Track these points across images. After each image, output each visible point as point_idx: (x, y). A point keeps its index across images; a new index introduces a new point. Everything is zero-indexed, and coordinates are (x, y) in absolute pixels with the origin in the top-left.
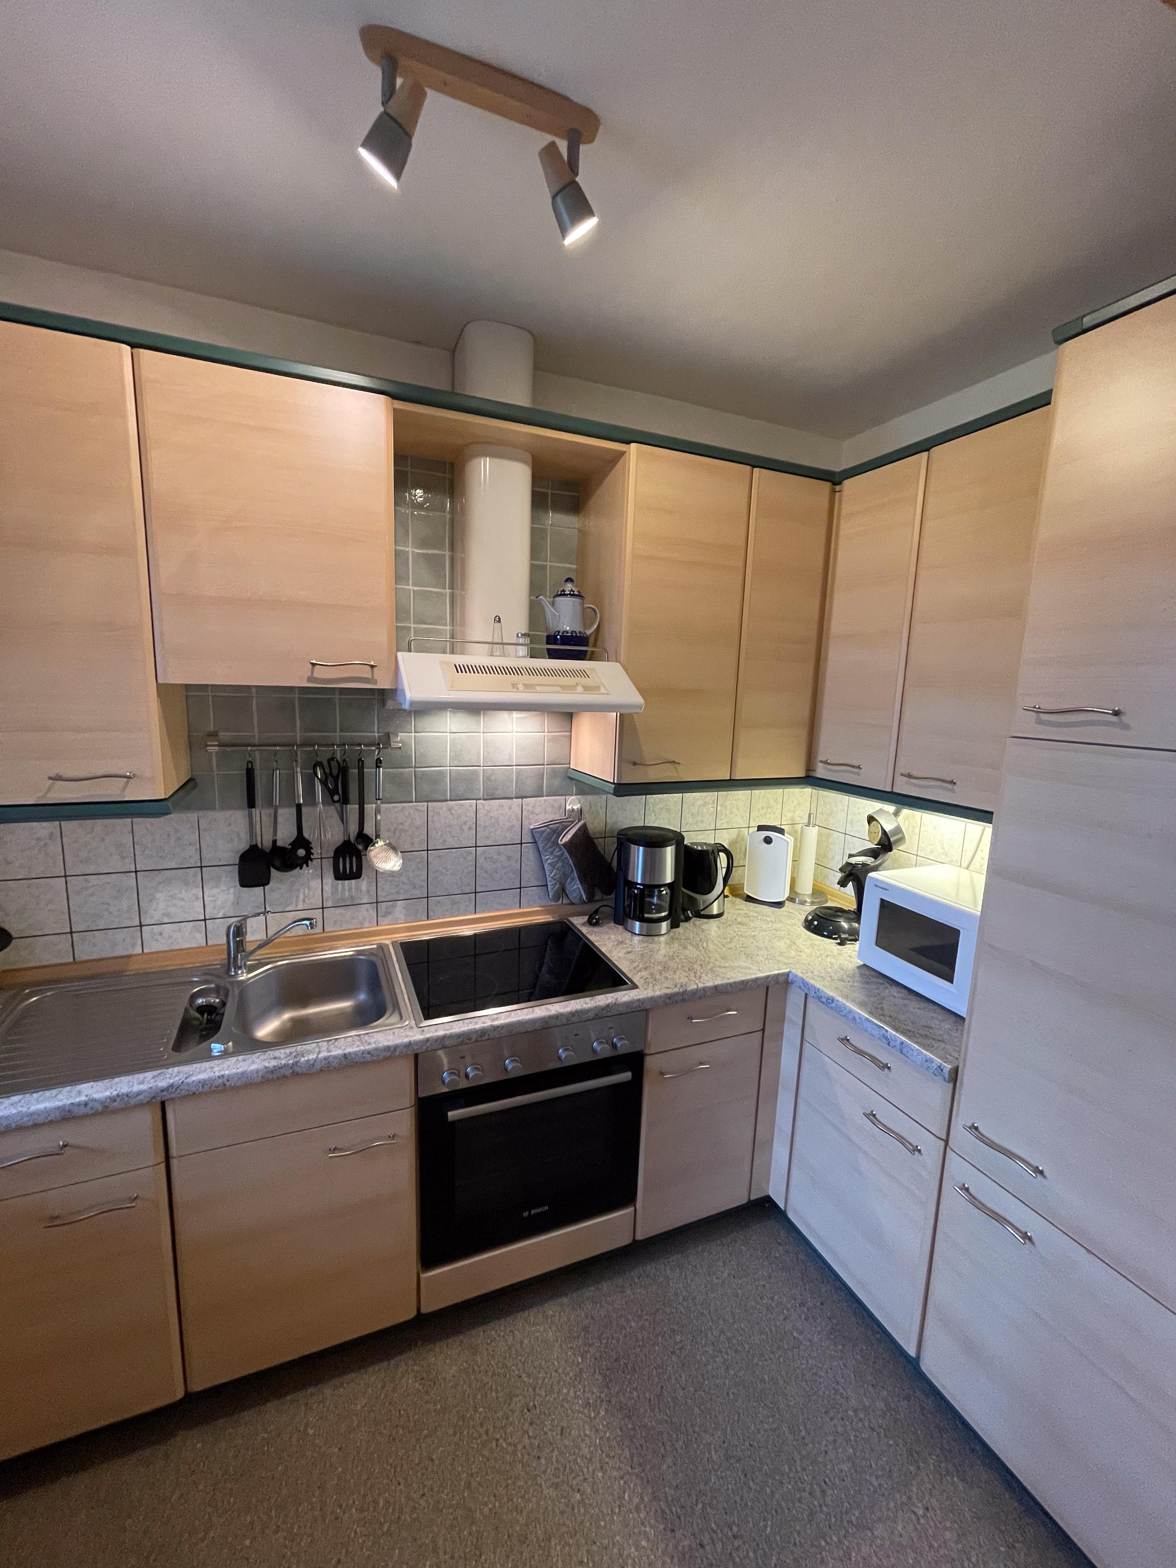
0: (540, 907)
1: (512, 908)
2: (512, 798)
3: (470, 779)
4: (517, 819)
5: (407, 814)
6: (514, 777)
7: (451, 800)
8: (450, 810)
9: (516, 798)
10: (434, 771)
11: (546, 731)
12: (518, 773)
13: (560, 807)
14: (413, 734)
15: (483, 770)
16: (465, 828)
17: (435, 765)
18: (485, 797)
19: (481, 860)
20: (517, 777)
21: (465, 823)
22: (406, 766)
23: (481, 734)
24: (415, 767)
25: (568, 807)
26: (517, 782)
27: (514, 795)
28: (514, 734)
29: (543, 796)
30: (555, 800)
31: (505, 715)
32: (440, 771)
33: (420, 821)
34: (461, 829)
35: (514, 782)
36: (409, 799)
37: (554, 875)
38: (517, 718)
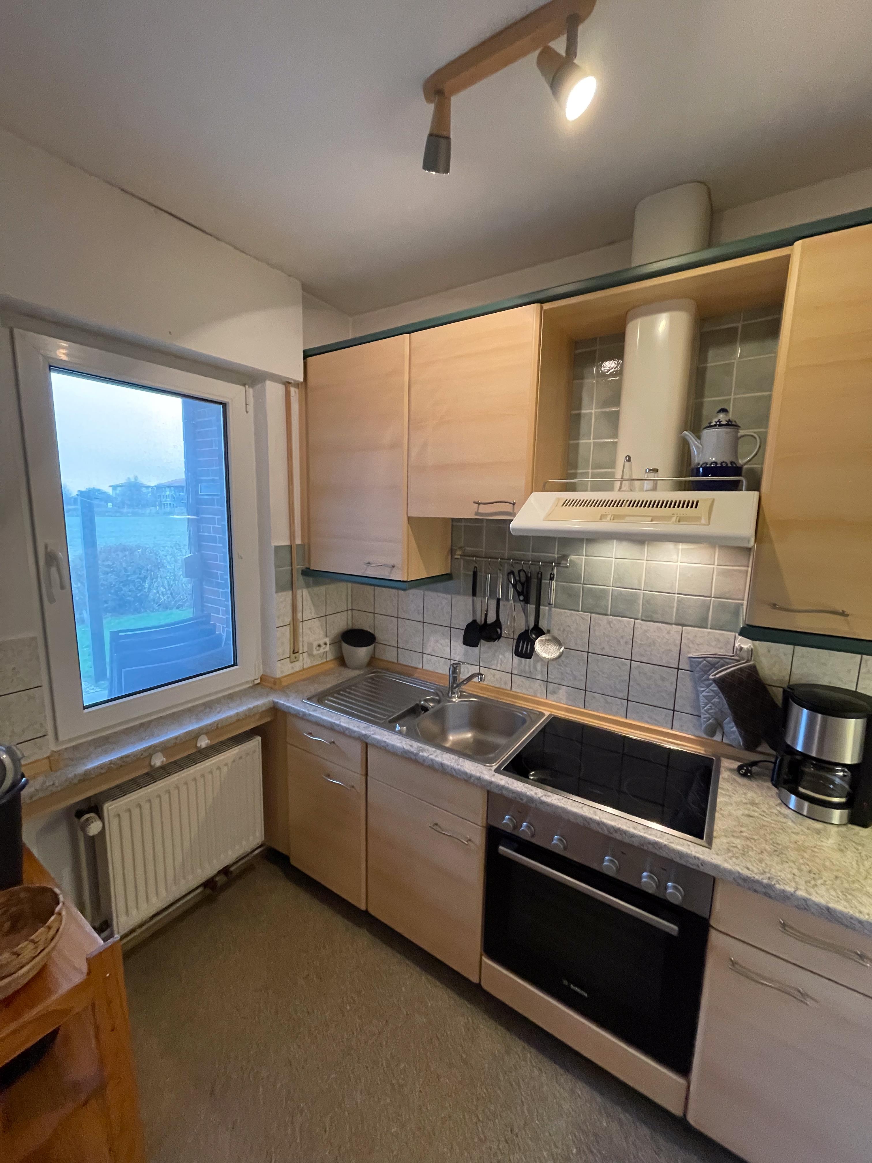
0: (694, 735)
1: (663, 726)
2: (671, 624)
3: (631, 600)
4: (676, 645)
5: (574, 620)
6: (675, 605)
7: (611, 615)
8: (609, 623)
9: (676, 624)
10: (598, 588)
11: (716, 563)
12: (679, 601)
13: (727, 643)
14: (584, 557)
15: (644, 593)
16: (622, 641)
17: (600, 584)
18: (644, 618)
19: (634, 672)
20: (678, 605)
21: (622, 637)
22: (576, 582)
23: (645, 562)
24: (584, 584)
25: (737, 645)
26: (677, 610)
27: (674, 621)
28: (679, 564)
29: (706, 628)
30: (722, 635)
31: (670, 546)
32: (604, 589)
33: (585, 627)
34: (618, 642)
35: (675, 610)
36: (577, 609)
37: (709, 709)
38: (682, 549)
